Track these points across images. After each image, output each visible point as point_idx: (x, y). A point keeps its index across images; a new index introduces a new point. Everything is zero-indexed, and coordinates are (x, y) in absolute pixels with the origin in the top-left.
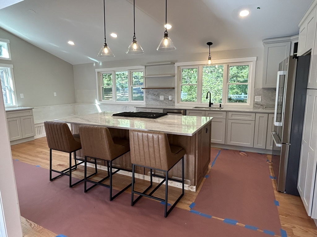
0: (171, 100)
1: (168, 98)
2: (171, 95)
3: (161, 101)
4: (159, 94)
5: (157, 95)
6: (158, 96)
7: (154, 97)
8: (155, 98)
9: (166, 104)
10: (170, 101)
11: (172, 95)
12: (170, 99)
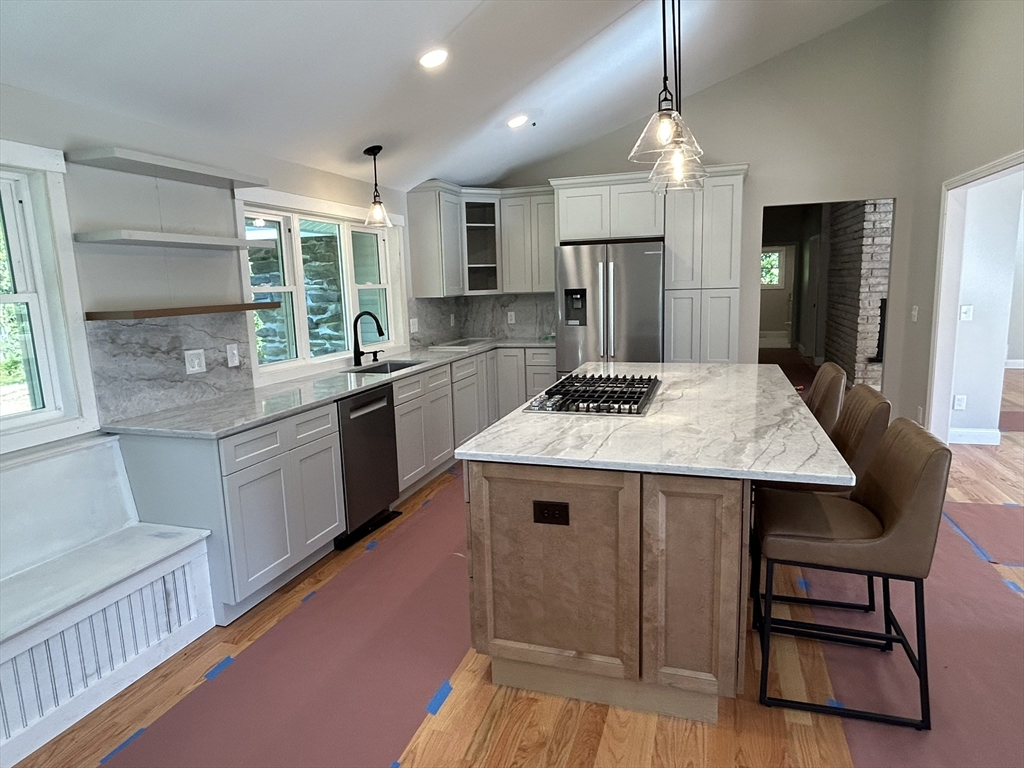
0: (236, 367)
1: (226, 360)
2: (234, 340)
3: (196, 380)
4: (181, 345)
5: (168, 352)
6: (173, 355)
7: (151, 366)
8: (161, 368)
9: (219, 389)
10: (235, 371)
11: (238, 341)
12: (234, 362)
